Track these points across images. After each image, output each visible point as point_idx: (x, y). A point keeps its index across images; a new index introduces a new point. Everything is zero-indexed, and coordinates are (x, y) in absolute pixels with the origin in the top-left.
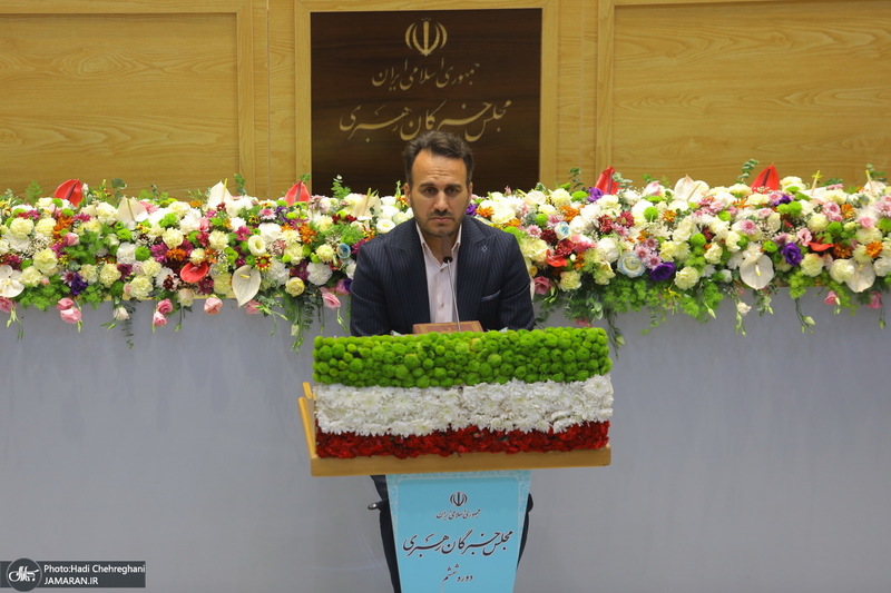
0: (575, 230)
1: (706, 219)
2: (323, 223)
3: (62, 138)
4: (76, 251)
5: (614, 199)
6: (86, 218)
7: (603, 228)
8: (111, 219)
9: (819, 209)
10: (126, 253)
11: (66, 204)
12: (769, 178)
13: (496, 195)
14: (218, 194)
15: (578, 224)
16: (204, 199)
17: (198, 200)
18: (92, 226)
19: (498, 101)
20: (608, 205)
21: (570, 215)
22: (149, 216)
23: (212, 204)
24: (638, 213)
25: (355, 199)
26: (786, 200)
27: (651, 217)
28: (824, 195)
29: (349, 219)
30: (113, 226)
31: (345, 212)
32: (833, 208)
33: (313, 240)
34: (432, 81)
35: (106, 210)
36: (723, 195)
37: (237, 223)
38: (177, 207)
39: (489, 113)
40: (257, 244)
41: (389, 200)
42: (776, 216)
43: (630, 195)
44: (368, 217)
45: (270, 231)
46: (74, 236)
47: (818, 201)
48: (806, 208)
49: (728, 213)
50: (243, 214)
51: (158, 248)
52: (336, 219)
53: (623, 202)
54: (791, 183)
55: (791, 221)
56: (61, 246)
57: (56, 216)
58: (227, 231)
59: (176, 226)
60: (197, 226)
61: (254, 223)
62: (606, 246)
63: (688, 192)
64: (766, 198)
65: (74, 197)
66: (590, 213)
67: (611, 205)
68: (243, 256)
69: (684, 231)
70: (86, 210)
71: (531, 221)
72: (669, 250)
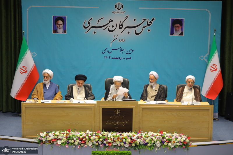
0: (135, 138)
1: (152, 137)
2: (101, 136)
3: (69, 123)
4: (69, 138)
5: (140, 134)
6: (70, 134)
7: (138, 138)
8: (73, 134)
9: (167, 136)
10: (75, 139)
11: (68, 132)
12: (161, 132)
13: (125, 133)
14: (88, 131)
15: (135, 137)
16: (86, 132)
17: (85, 132)
18: (71, 135)
19: (127, 120)
20: (139, 135)
21: (134, 136)
22: (78, 134)
23: (87, 133)
24: (143, 136)
25: (105, 133)
26: (163, 135)
27: (145, 137)
28: (168, 135)
29: (104, 135)
30: (73, 135)
31: (104, 134)
32: (169, 136)
33: (99, 138)
34: (118, 118)
35: (73, 133)
36: (155, 134)
37: (90, 135)
38: (82, 133)
39: (126, 122)
40: (92, 138)
41: (110, 133)
42: (161, 137)
43: (142, 133)
44: (107, 135)
45: (94, 136)
46: (68, 136)
47: (167, 135)
48: (165, 136)
49: (155, 136)
50: (91, 134)
51: (79, 138)
52: (103, 135)
53: (141, 134)
54: (165, 133)
55: (163, 138)
56: (67, 138)
57: (66, 134)
58: (88, 136)
59: (82, 135)
60: (84, 135)
61: (92, 135)
62: (138, 140)
63: (150, 133)
64: (160, 135)
65: (69, 131)
66: (137, 136)
67: (140, 135)
68: (90, 140)
69: (149, 139)
70: (70, 133)
71: (129, 137)
72: (147, 141)
